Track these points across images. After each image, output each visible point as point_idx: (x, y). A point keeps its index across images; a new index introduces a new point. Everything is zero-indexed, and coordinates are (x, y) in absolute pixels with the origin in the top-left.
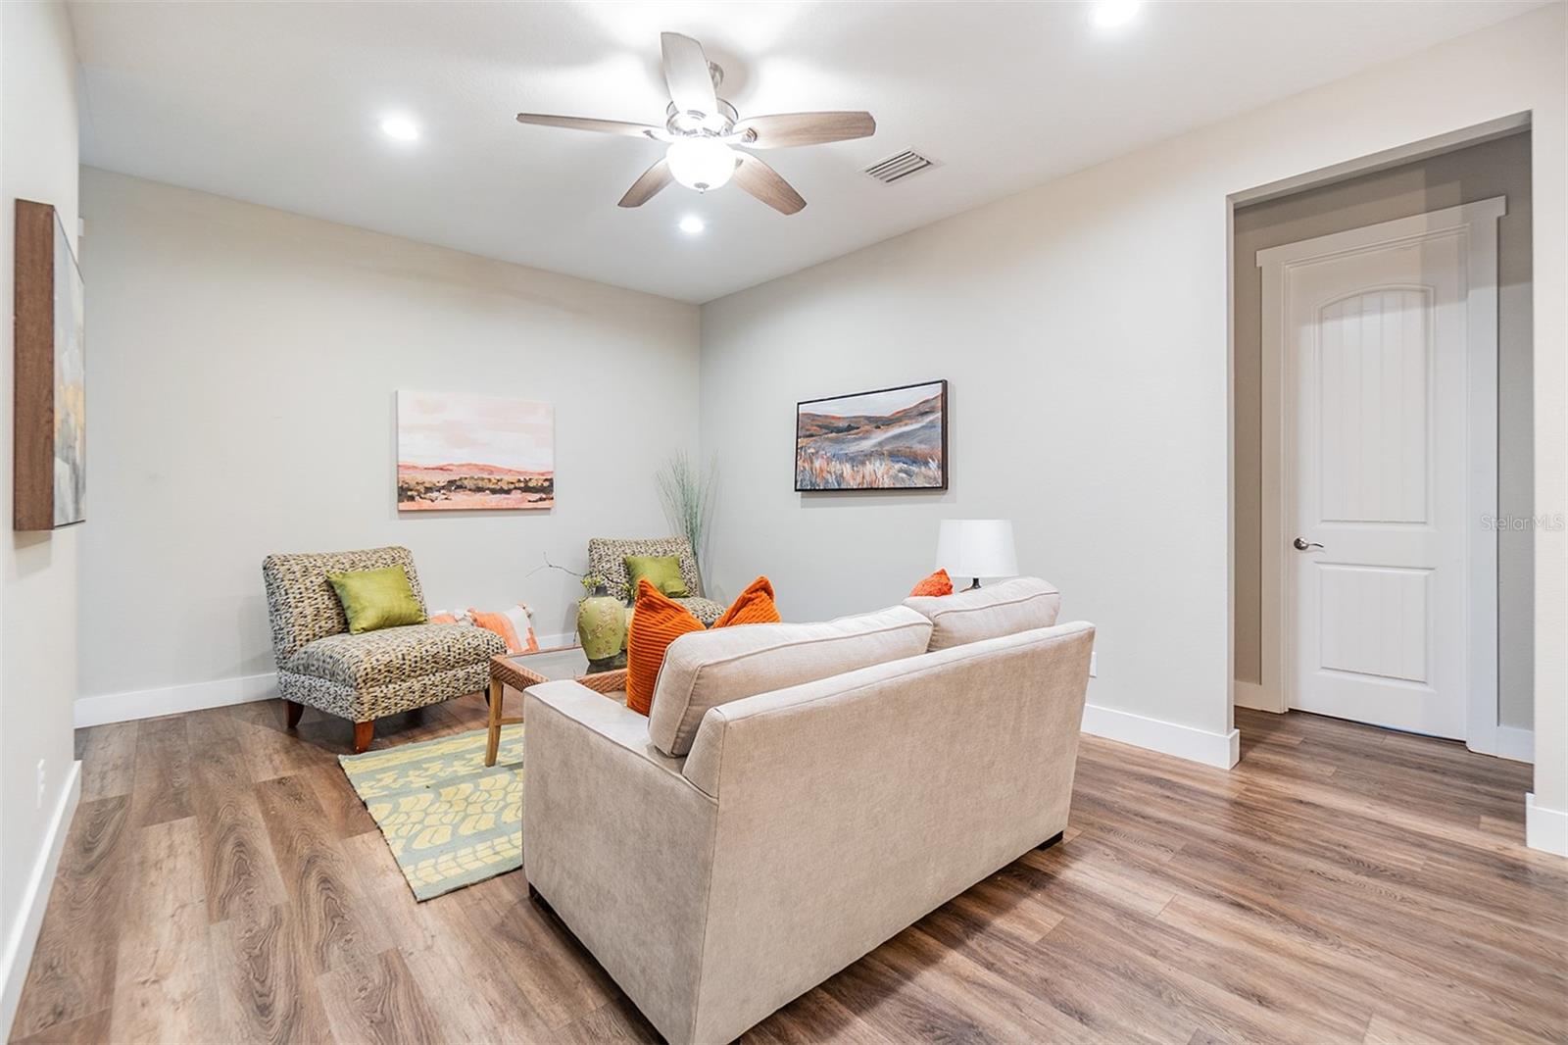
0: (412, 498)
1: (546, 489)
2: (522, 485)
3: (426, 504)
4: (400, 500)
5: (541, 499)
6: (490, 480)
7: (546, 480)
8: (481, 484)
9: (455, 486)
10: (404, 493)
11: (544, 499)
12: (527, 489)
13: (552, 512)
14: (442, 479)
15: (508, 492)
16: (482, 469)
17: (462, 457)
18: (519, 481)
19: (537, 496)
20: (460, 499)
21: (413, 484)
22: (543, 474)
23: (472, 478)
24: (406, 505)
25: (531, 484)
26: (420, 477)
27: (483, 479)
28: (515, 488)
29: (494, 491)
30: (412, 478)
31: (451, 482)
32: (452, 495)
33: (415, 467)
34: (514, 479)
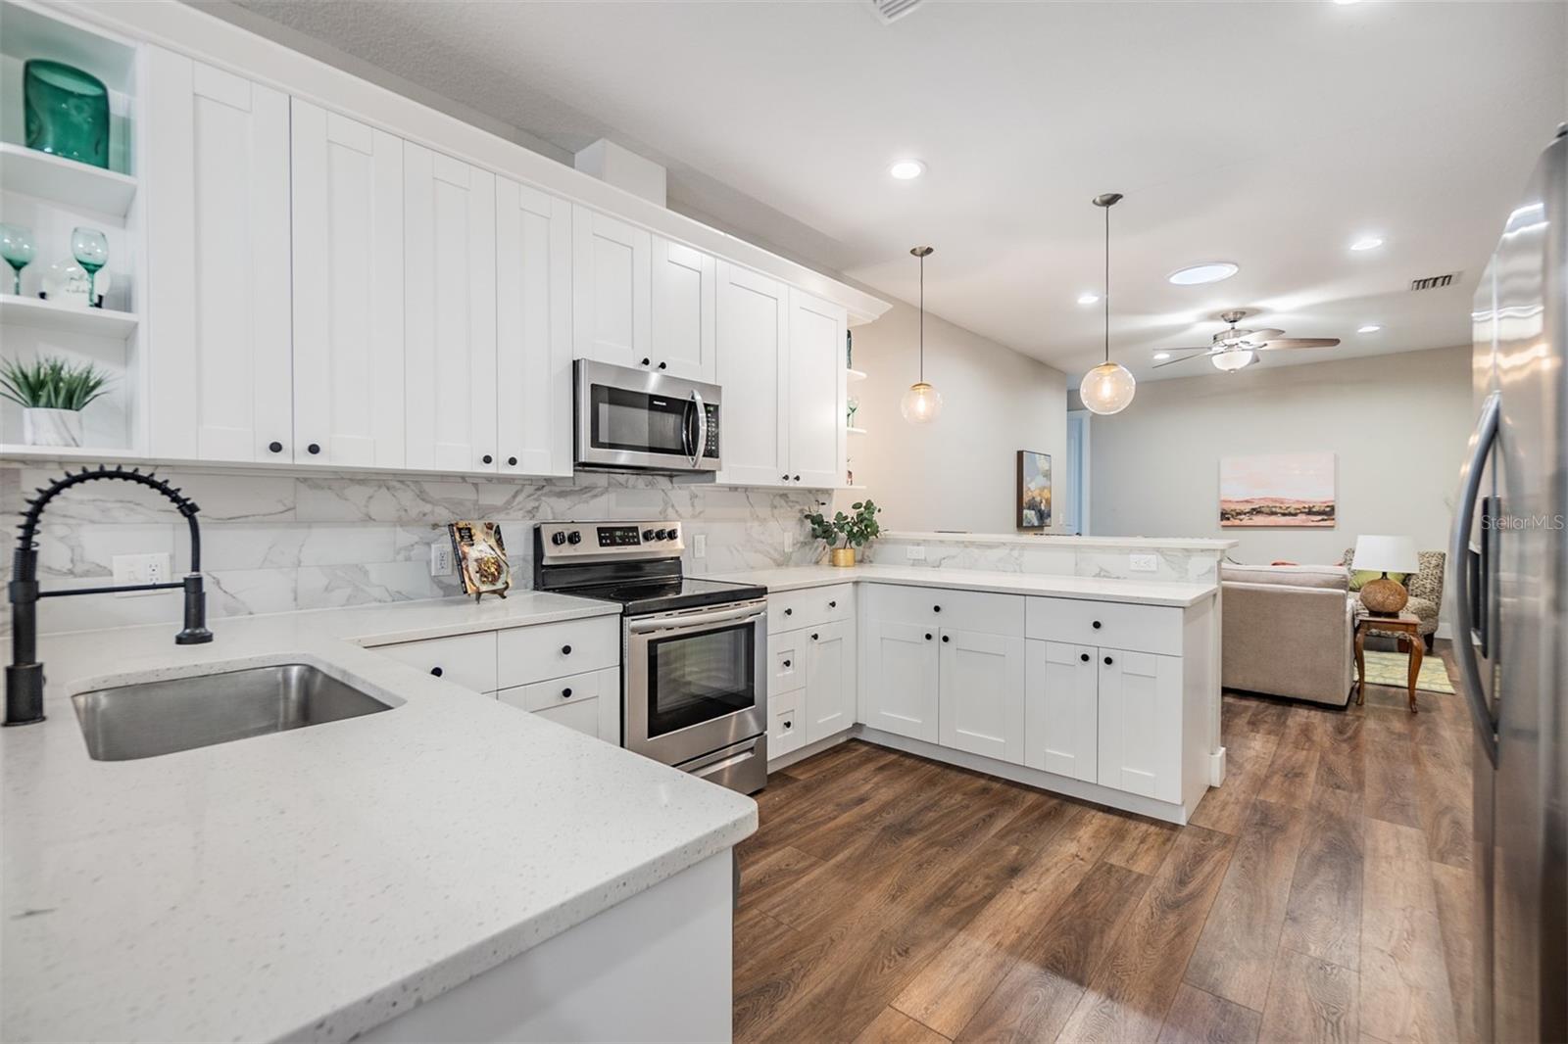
0: (1228, 519)
1: (1329, 512)
2: (1307, 510)
3: (1237, 522)
4: (1222, 520)
5: (1323, 520)
6: (1281, 508)
7: (1328, 506)
8: (1274, 509)
9: (1256, 511)
10: (1224, 516)
11: (1326, 520)
12: (1310, 512)
13: (1336, 528)
14: (1247, 508)
15: (1295, 515)
16: (1275, 501)
17: (1259, 494)
18: (1305, 508)
19: (1320, 518)
20: (1259, 520)
21: (1229, 511)
22: (1325, 503)
23: (1268, 507)
24: (1225, 523)
25: (1314, 510)
26: (1233, 507)
27: (1275, 507)
28: (1301, 512)
29: (1284, 515)
30: (1229, 507)
31: (1254, 509)
32: (1254, 517)
33: (1230, 501)
34: (1301, 506)
